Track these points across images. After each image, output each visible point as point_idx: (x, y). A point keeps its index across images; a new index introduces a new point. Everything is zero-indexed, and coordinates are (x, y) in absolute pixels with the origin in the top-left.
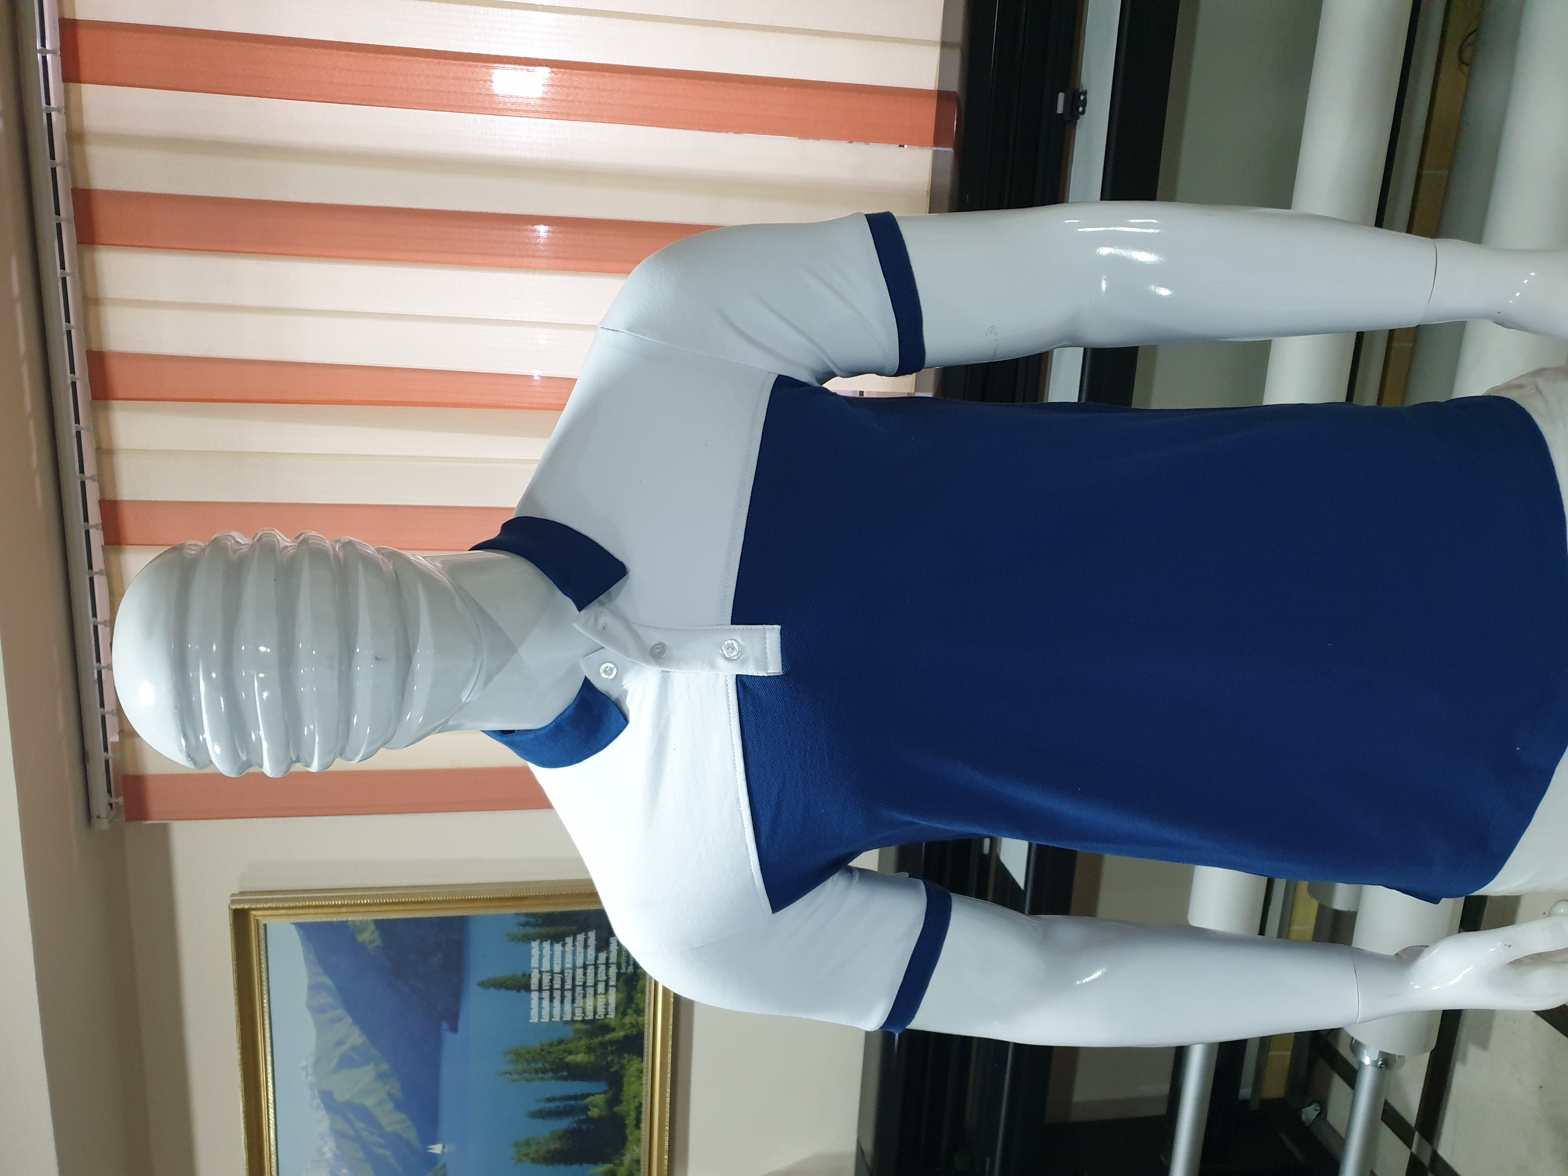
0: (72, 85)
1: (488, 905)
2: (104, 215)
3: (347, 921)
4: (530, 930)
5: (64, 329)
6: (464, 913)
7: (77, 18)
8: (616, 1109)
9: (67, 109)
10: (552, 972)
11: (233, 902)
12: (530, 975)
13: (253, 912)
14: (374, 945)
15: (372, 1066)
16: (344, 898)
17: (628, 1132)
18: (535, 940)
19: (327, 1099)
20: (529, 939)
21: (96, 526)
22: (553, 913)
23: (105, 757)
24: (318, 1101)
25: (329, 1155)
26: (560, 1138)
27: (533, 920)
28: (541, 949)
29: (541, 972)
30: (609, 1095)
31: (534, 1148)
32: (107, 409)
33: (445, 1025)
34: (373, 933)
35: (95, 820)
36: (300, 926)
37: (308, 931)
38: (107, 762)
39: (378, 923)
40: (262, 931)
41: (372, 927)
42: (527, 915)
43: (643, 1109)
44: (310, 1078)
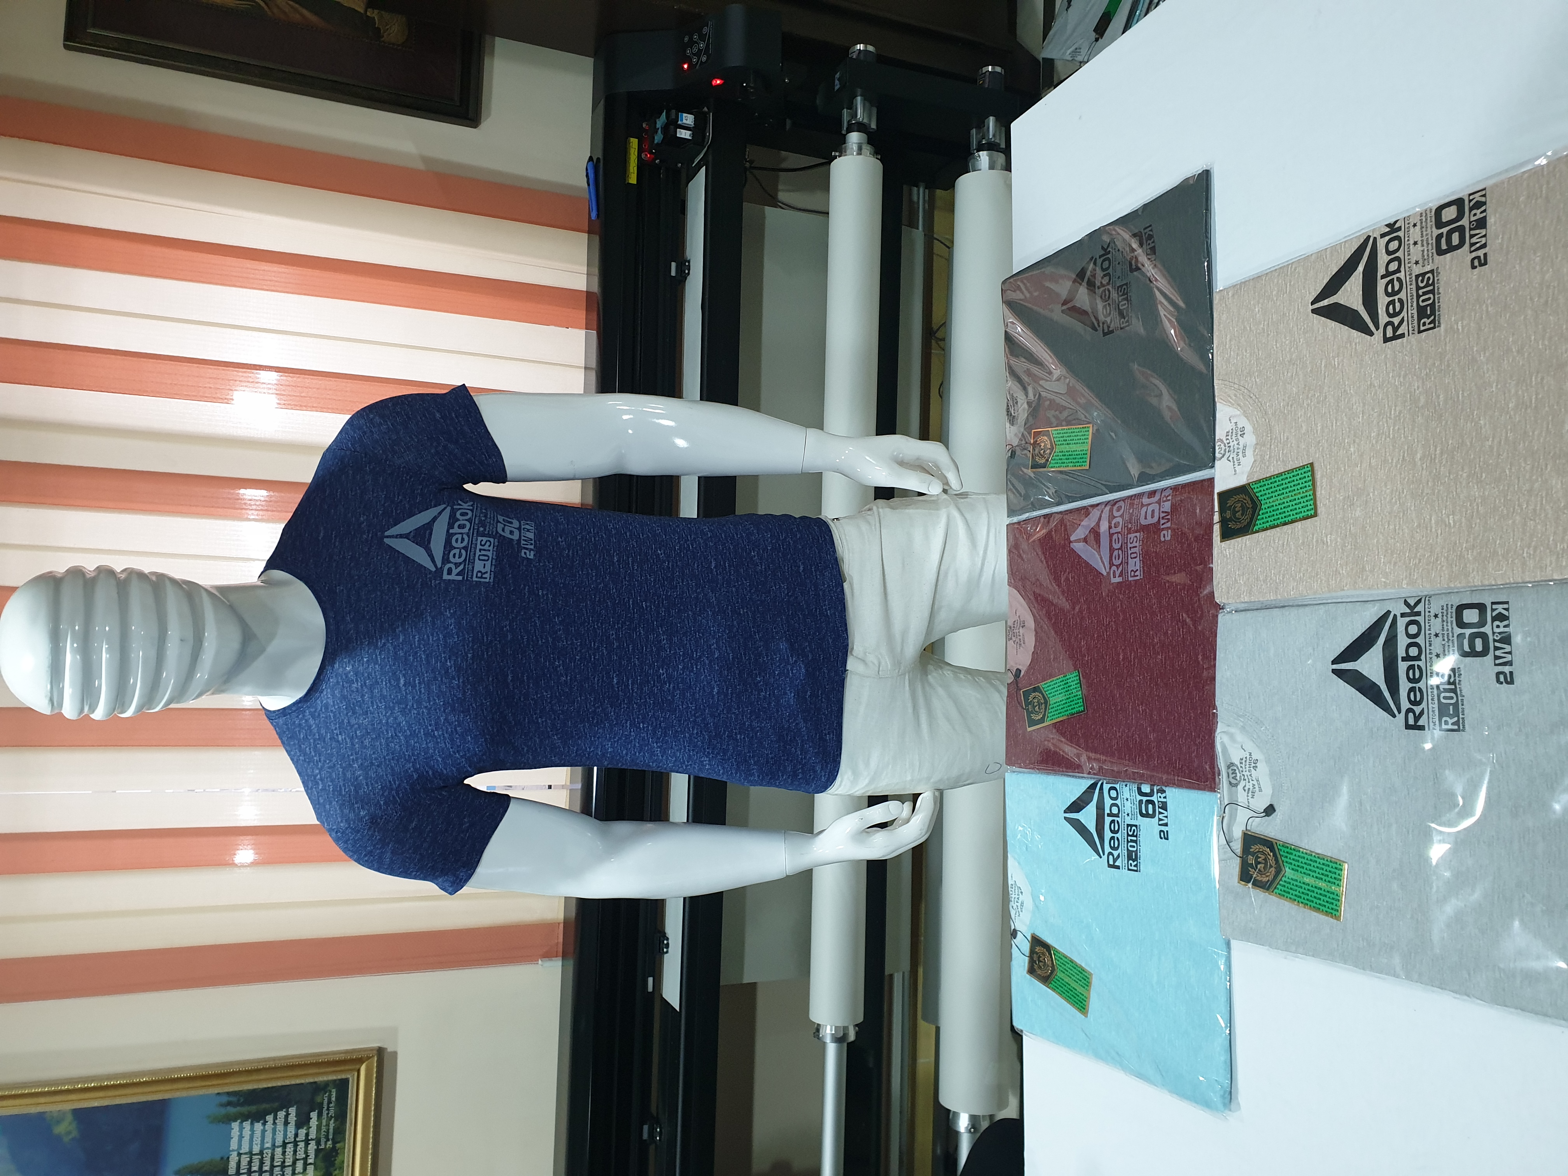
1: (191, 1085)
3: (44, 1113)
4: (232, 1110)
6: (166, 1096)
10: (251, 1153)
12: (228, 1158)
14: (70, 1137)
18: (235, 1121)
20: (229, 1119)
22: (254, 1090)
27: (233, 1099)
28: (241, 1129)
29: (239, 1155)
34: (70, 1124)
39: (77, 1113)
41: (70, 1117)
42: (228, 1094)
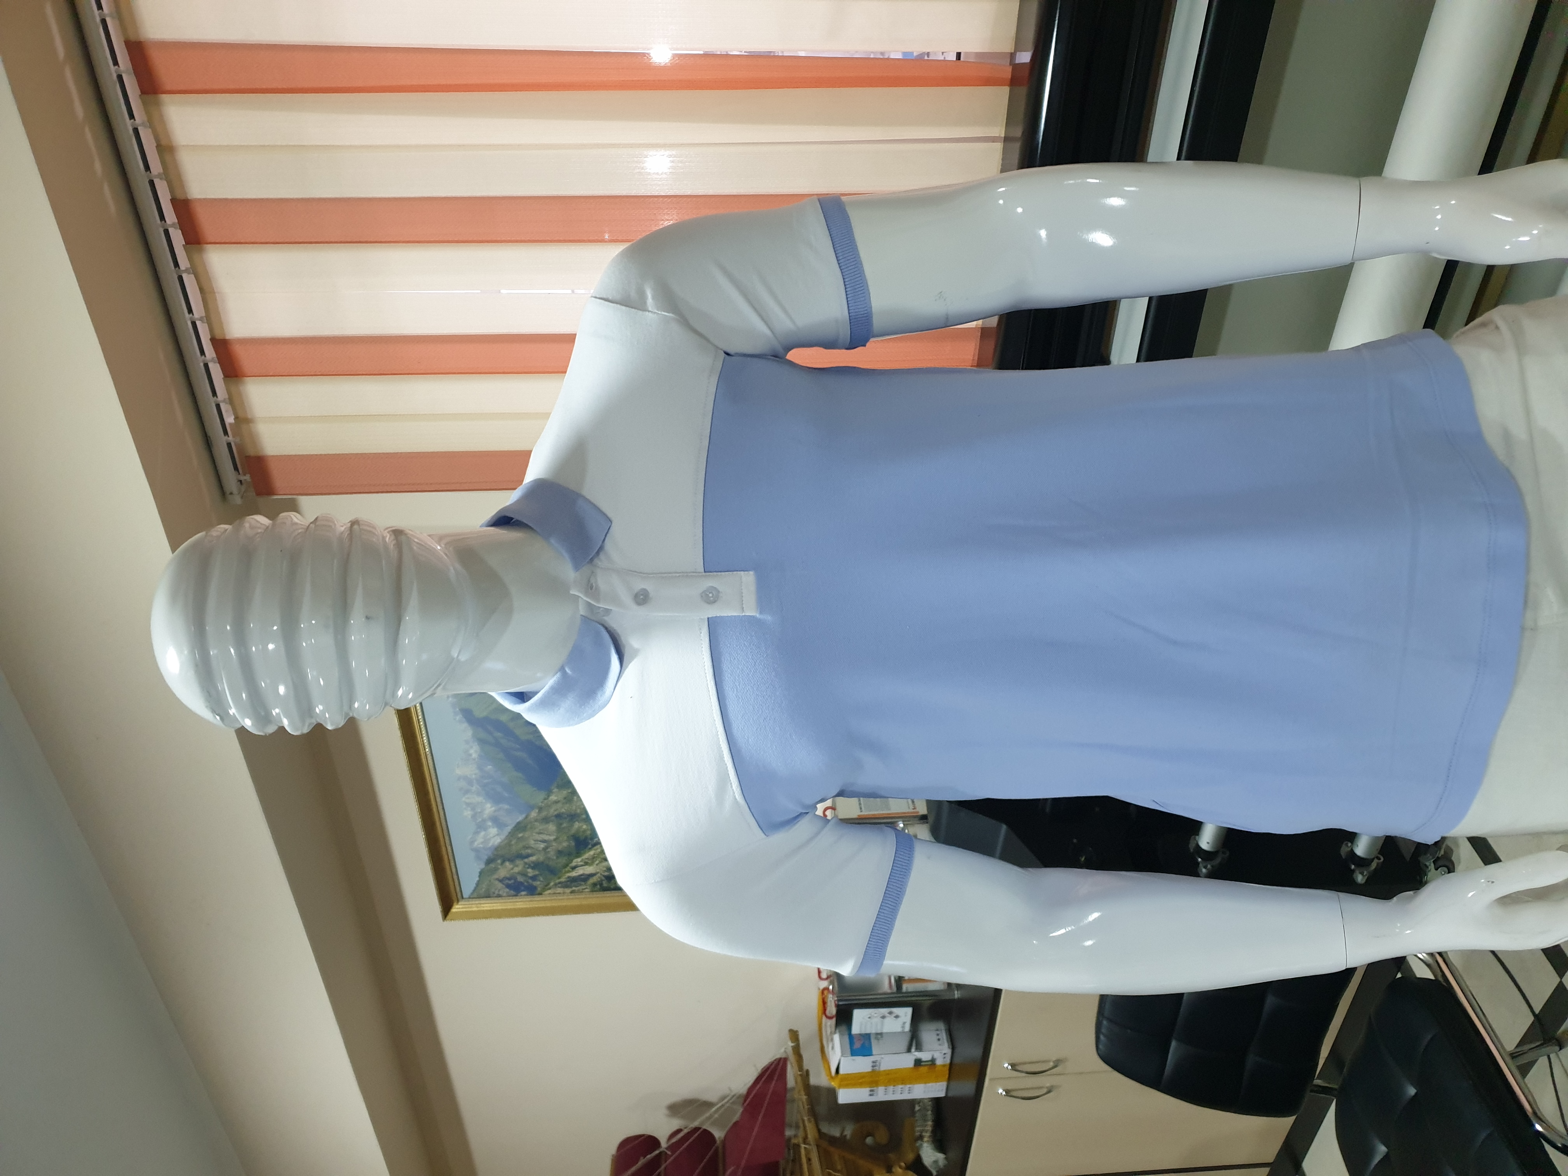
5: (97, 16)
19: (468, 714)
21: (173, 225)
23: (226, 442)
25: (474, 756)
32: (158, 104)
35: (230, 497)
38: (229, 445)
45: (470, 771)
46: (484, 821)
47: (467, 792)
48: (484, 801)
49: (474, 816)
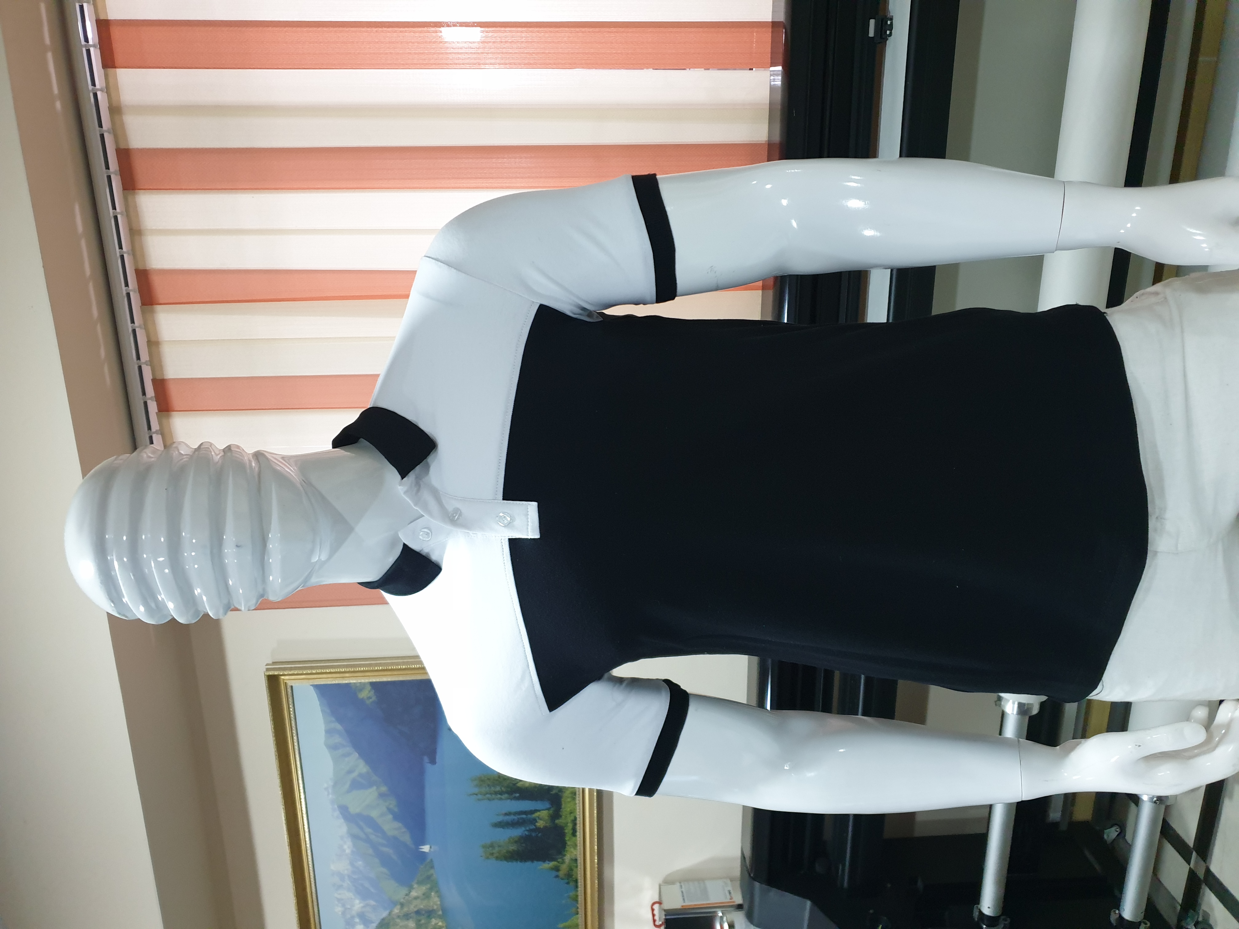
0: (111, 71)
2: (140, 167)
3: (350, 683)
5: (118, 255)
7: (109, 18)
8: (557, 821)
9: (107, 89)
11: (268, 670)
13: (282, 677)
14: (371, 700)
15: (375, 788)
16: (347, 666)
17: (567, 839)
19: (344, 811)
21: (151, 399)
24: (337, 813)
25: (348, 851)
26: (516, 842)
30: (551, 812)
31: (497, 849)
32: (153, 312)
33: (426, 759)
34: (369, 692)
36: (317, 687)
37: (322, 690)
39: (373, 684)
40: (289, 690)
41: (369, 687)
43: (578, 822)
44: (330, 796)
45: (342, 866)
46: (353, 917)
47: (340, 887)
48: (353, 897)
49: (344, 913)
